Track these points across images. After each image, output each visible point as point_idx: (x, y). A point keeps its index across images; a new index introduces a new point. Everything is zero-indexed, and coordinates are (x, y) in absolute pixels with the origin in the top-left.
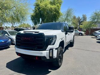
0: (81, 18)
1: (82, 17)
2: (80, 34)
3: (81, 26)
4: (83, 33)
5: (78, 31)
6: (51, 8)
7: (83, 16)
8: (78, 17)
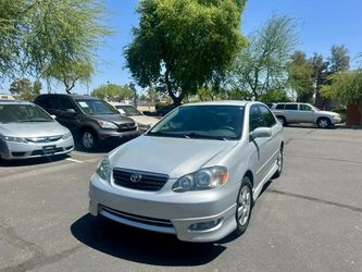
0: (324, 60)
1: (331, 56)
2: (323, 123)
3: (325, 88)
4: (335, 116)
5: (313, 108)
6: (202, 19)
7: (333, 51)
8: (313, 56)
